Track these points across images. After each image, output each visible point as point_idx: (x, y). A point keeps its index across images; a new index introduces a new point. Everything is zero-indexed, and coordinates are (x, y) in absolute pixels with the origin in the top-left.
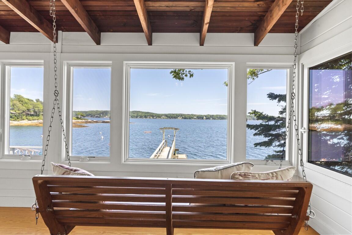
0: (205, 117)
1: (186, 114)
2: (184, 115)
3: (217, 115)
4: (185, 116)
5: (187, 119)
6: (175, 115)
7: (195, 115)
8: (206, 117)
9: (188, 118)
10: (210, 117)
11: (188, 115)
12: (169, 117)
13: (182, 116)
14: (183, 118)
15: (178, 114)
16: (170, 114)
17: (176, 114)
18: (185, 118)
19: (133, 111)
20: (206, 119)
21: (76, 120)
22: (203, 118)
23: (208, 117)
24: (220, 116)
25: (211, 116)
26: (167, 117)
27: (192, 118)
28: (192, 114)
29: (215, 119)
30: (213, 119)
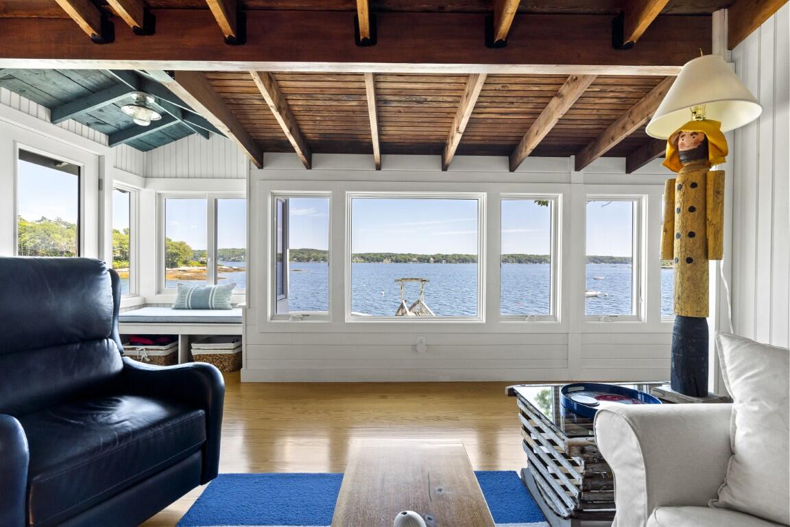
0: (432, 259)
1: (397, 254)
2: (394, 255)
3: (454, 255)
4: (397, 257)
5: (400, 262)
6: (378, 256)
7: (414, 256)
8: (434, 258)
9: (403, 260)
10: (441, 258)
11: (403, 255)
12: (368, 259)
13: (390, 256)
14: (392, 261)
16: (368, 254)
17: (381, 254)
18: (397, 261)
19: (301, 250)
20: (435, 262)
21: (200, 266)
22: (428, 261)
23: (438, 259)
24: (459, 256)
25: (443, 256)
26: (363, 260)
27: (409, 260)
28: (408, 254)
29: (450, 262)
30: (447, 262)
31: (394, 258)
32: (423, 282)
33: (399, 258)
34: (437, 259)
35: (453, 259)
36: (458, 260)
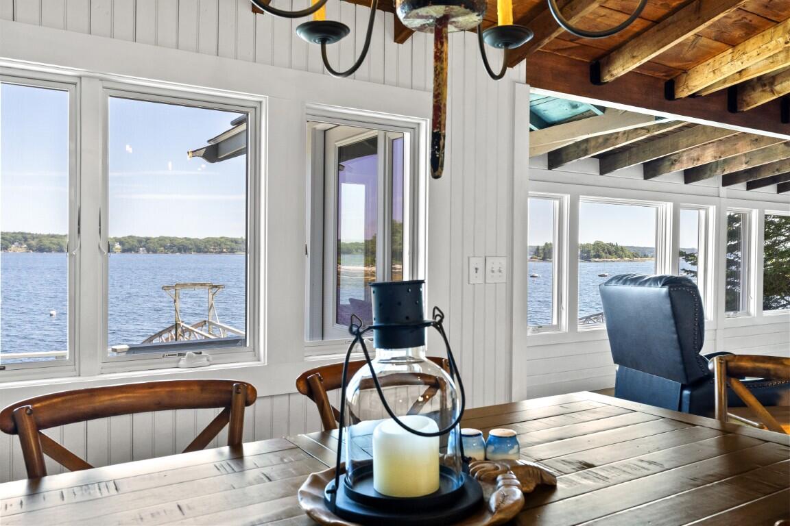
0: (118, 246)
1: (43, 236)
2: (34, 237)
3: (162, 239)
4: (40, 241)
5: (50, 250)
10: (136, 244)
11: (53, 236)
13: (26, 240)
14: (30, 248)
15: (7, 233)
18: (41, 249)
20: (124, 251)
24: (172, 240)
25: (140, 241)
29: (155, 252)
30: (148, 251)
31: (34, 243)
32: (215, 290)
33: (46, 243)
34: (127, 246)
35: (161, 246)
36: (171, 247)
